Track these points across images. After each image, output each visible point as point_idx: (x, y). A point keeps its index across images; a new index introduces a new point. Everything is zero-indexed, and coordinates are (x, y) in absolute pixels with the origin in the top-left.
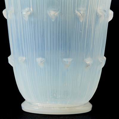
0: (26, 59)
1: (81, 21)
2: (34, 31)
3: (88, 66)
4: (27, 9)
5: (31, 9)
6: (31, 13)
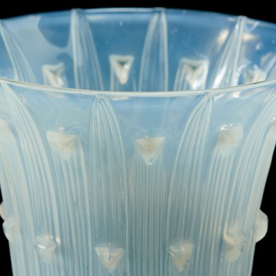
1: (181, 270)
5: (58, 240)
6: (57, 248)
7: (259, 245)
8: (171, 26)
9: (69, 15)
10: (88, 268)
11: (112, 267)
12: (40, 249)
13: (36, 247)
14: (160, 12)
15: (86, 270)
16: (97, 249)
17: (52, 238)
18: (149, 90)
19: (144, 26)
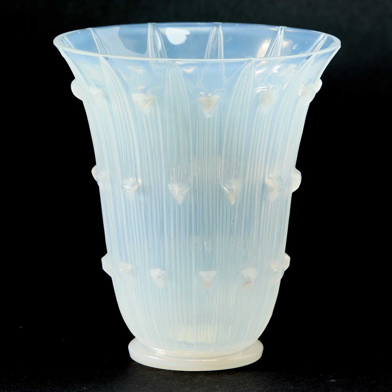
0: (132, 268)
1: (233, 203)
2: (145, 218)
3: (247, 282)
4: (131, 180)
5: (140, 181)
6: (138, 188)
7: (294, 194)
8: (226, 36)
9: (147, 27)
10: (162, 201)
11: (180, 200)
12: (125, 188)
13: (122, 187)
14: (218, 26)
15: (161, 202)
16: (169, 185)
17: (135, 179)
18: (212, 58)
19: (206, 36)
